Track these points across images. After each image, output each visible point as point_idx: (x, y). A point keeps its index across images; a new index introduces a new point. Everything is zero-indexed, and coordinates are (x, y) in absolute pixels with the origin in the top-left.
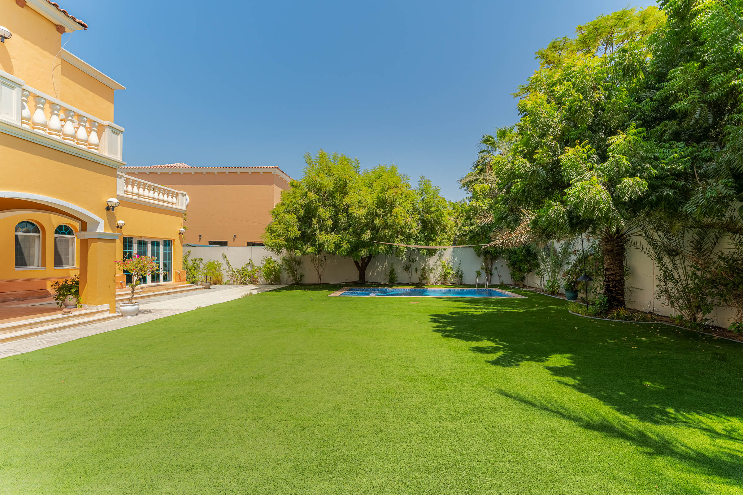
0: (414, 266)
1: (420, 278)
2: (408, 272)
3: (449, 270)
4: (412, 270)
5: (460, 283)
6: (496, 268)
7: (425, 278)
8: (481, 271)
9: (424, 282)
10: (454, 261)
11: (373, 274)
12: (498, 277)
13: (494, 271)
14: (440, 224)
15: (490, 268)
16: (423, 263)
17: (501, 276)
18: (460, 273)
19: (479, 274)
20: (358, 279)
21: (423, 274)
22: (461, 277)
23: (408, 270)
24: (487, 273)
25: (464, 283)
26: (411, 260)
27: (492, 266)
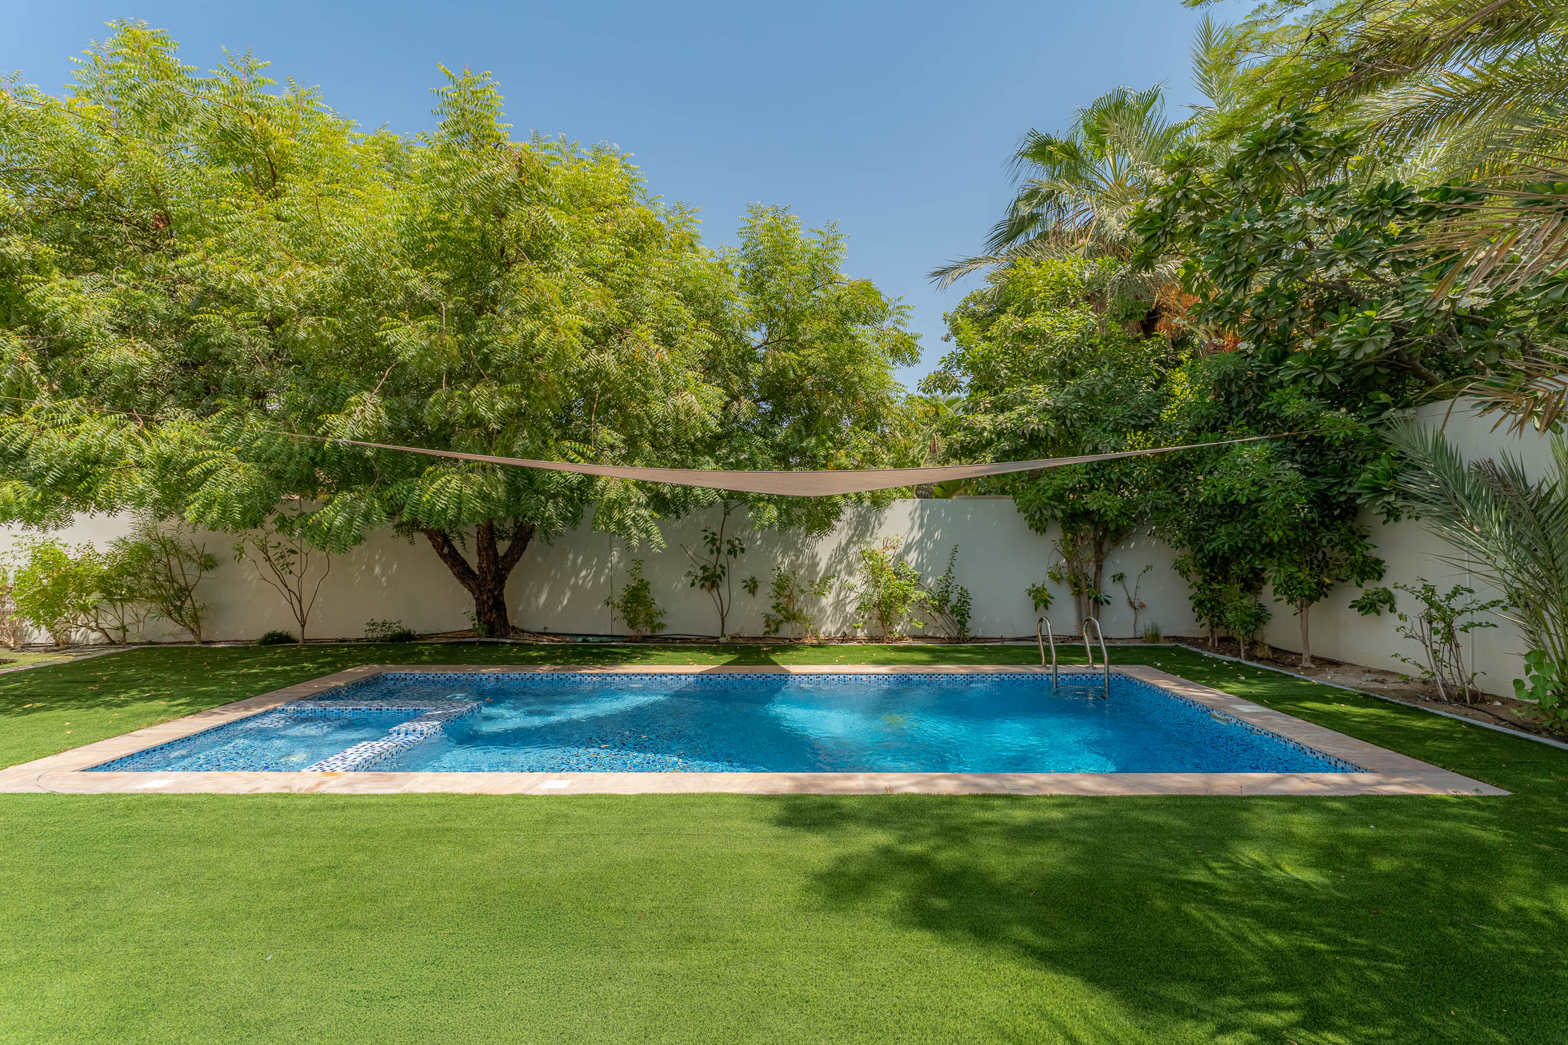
0: (740, 569)
1: (768, 617)
2: (715, 592)
3: (899, 586)
4: (732, 588)
5: (955, 634)
6: (1120, 578)
7: (791, 617)
8: (1051, 588)
9: (786, 631)
10: (930, 545)
11: (555, 595)
12: (1129, 611)
13: (1108, 587)
14: (849, 391)
15: (1091, 575)
16: (785, 553)
17: (1142, 606)
18: (954, 598)
19: (1041, 599)
20: (468, 626)
21: (782, 600)
22: (961, 613)
23: (714, 585)
24: (1078, 594)
25: (971, 634)
26: (725, 548)
27: (1099, 568)
